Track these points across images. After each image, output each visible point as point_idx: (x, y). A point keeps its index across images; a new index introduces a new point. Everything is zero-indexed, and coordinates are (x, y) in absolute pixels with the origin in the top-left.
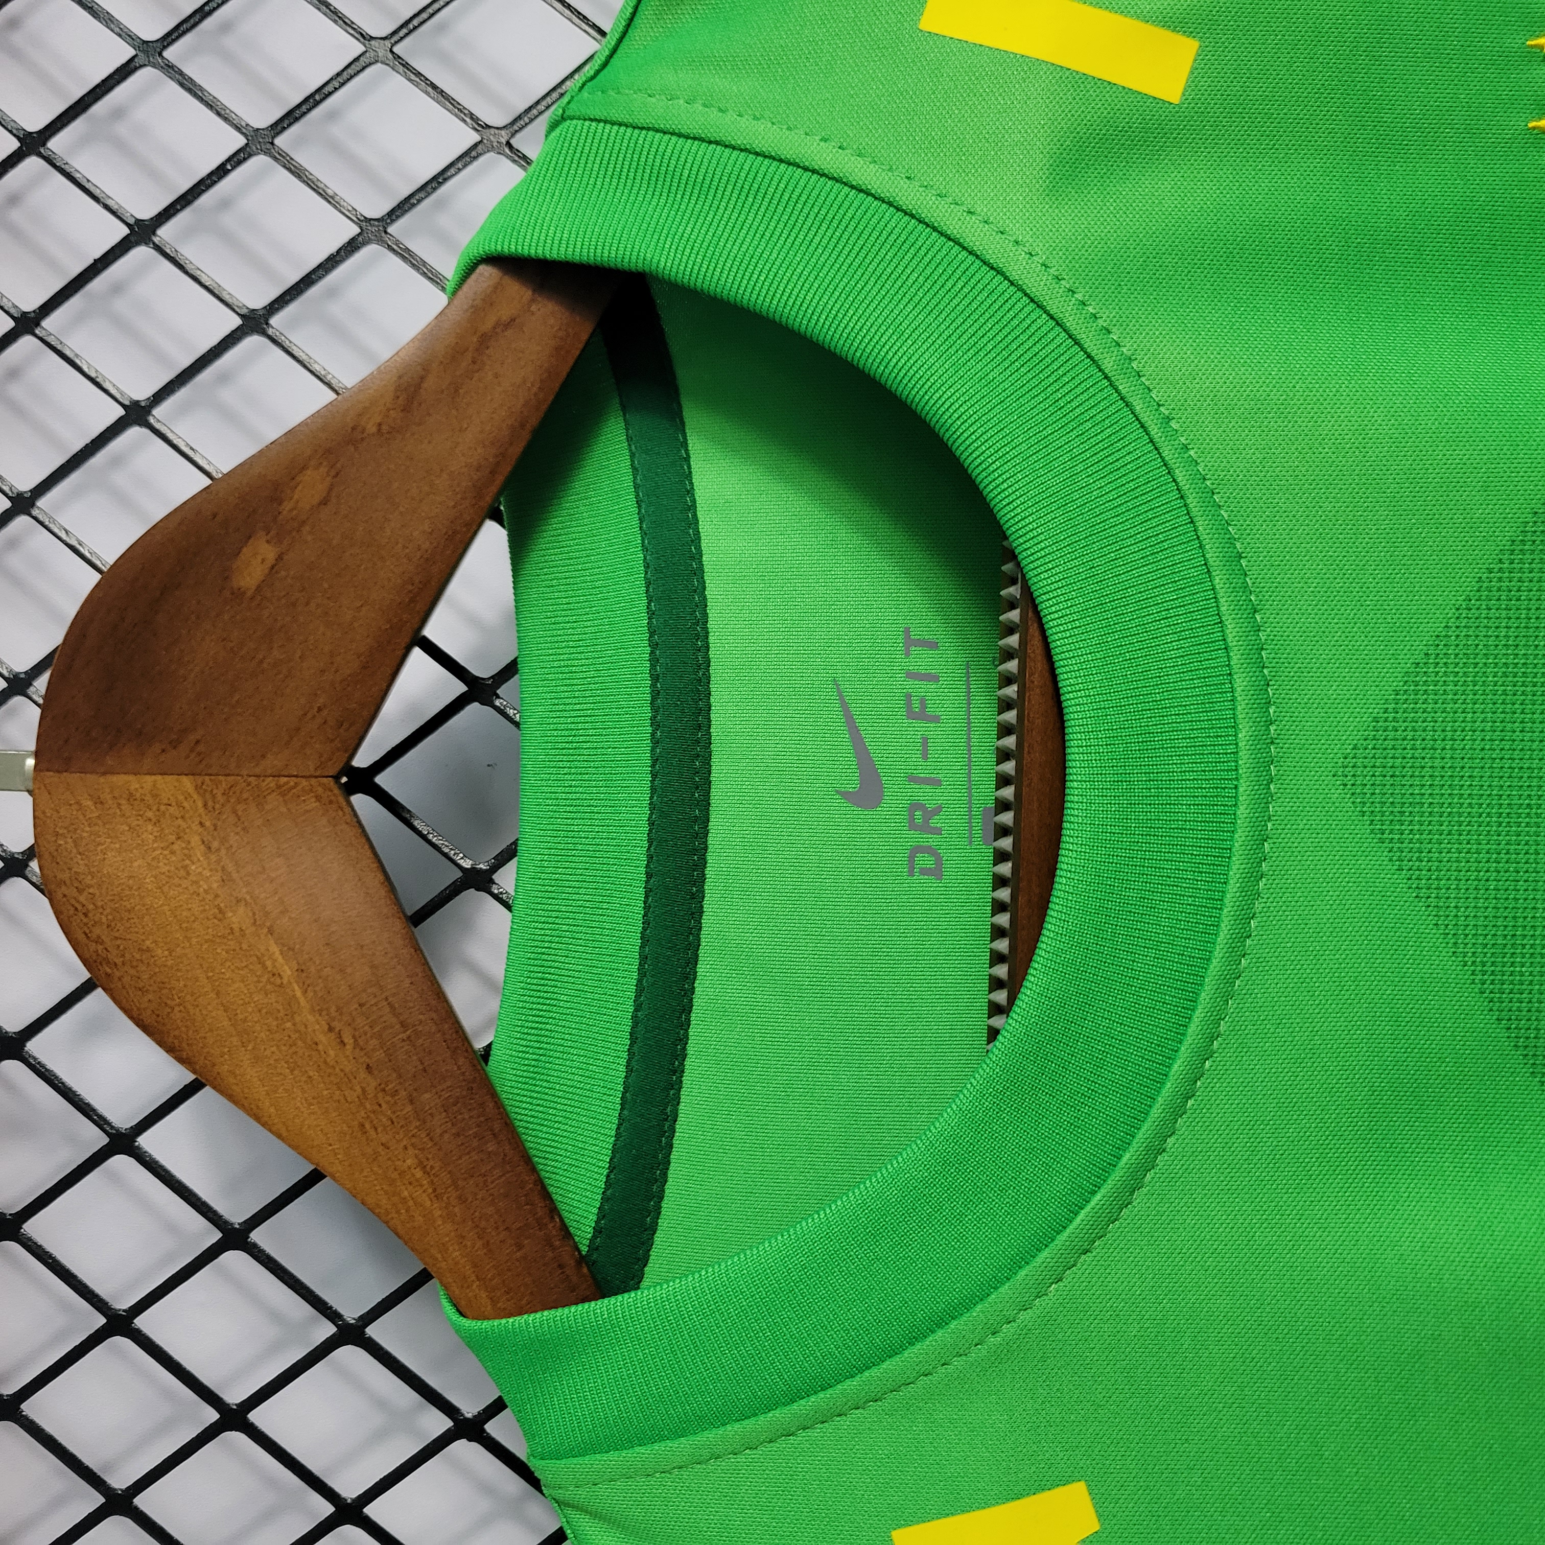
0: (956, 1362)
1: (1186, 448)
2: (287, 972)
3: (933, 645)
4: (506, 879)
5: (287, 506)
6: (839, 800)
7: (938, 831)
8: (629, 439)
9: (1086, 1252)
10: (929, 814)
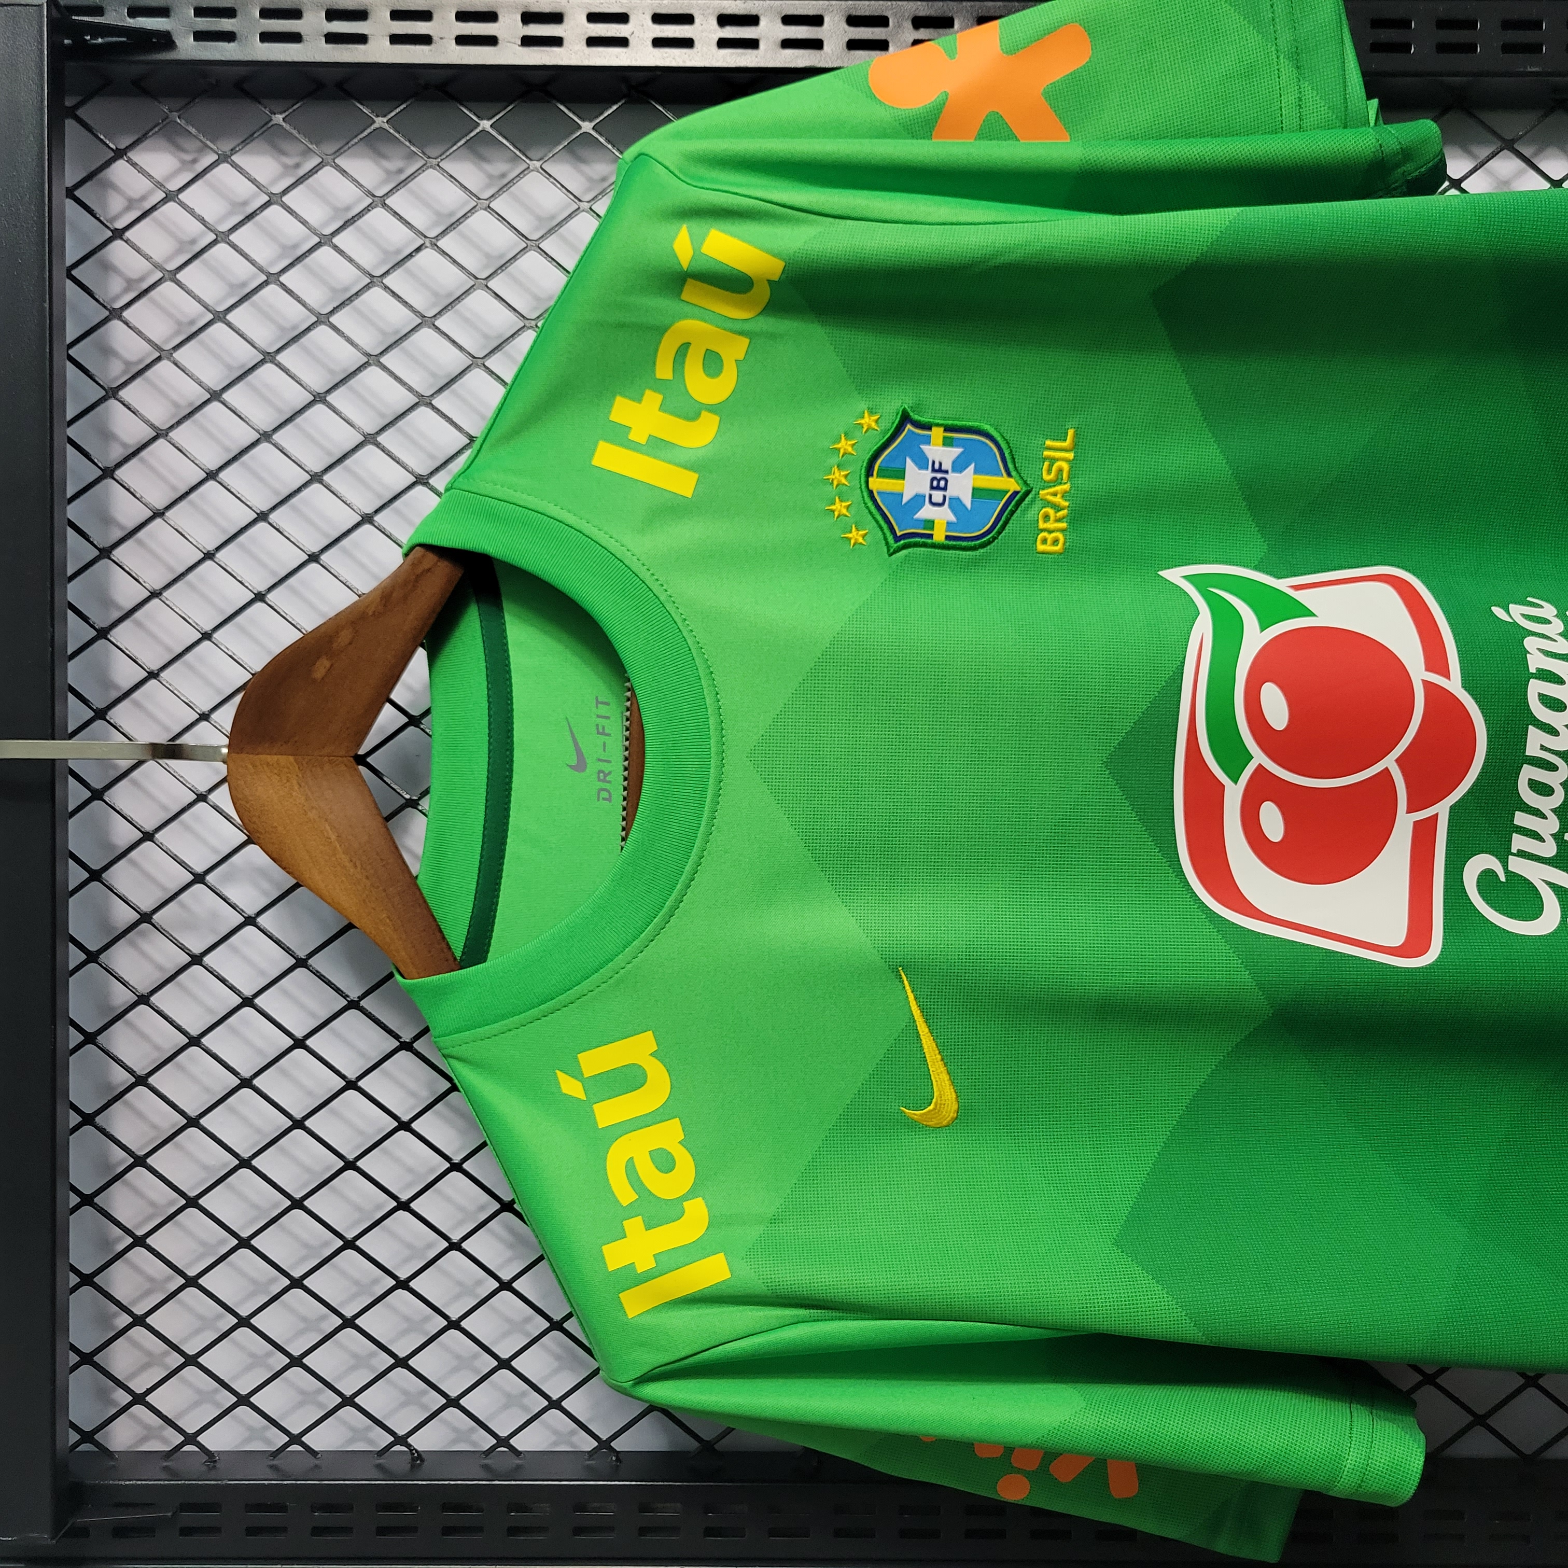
0: (603, 985)
1: (691, 631)
2: (333, 837)
3: (607, 704)
4: (425, 804)
5: (335, 645)
6: (569, 769)
7: (609, 782)
8: (480, 615)
9: (652, 941)
10: (606, 775)
